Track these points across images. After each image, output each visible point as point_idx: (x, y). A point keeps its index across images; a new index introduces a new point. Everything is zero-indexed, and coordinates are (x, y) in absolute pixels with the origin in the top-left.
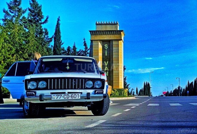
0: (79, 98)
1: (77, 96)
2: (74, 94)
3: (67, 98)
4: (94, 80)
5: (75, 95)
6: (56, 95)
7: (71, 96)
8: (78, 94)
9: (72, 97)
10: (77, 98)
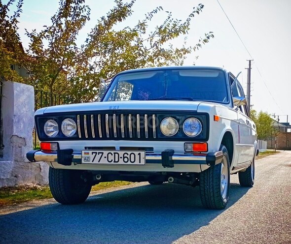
0: (143, 162)
1: (137, 157)
2: (129, 153)
3: (115, 162)
4: (180, 116)
5: (132, 155)
6: (90, 152)
7: (124, 158)
8: (139, 154)
9: (126, 160)
10: (137, 162)
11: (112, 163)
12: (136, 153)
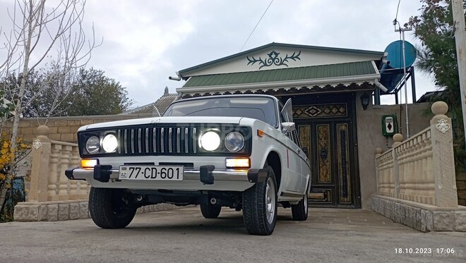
2: (167, 168)
3: (152, 178)
5: (171, 171)
6: (129, 167)
8: (178, 169)
9: (163, 175)
10: (175, 178)
11: (150, 179)
12: (175, 168)
